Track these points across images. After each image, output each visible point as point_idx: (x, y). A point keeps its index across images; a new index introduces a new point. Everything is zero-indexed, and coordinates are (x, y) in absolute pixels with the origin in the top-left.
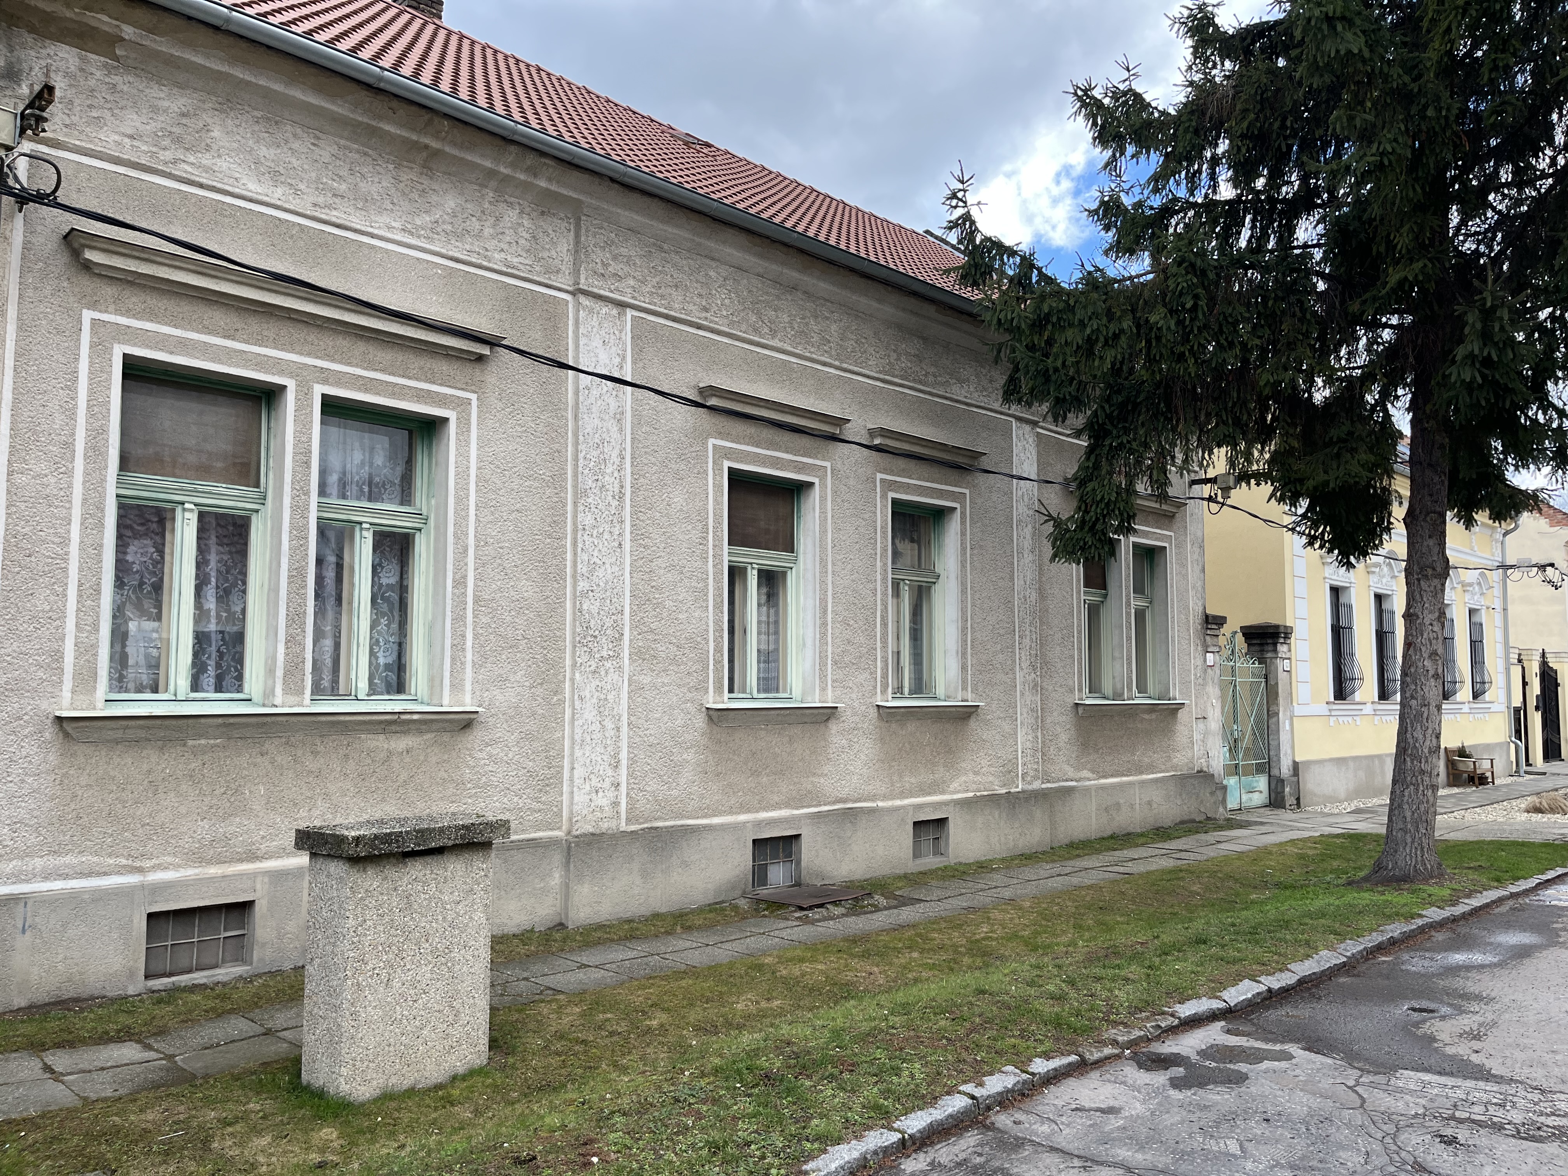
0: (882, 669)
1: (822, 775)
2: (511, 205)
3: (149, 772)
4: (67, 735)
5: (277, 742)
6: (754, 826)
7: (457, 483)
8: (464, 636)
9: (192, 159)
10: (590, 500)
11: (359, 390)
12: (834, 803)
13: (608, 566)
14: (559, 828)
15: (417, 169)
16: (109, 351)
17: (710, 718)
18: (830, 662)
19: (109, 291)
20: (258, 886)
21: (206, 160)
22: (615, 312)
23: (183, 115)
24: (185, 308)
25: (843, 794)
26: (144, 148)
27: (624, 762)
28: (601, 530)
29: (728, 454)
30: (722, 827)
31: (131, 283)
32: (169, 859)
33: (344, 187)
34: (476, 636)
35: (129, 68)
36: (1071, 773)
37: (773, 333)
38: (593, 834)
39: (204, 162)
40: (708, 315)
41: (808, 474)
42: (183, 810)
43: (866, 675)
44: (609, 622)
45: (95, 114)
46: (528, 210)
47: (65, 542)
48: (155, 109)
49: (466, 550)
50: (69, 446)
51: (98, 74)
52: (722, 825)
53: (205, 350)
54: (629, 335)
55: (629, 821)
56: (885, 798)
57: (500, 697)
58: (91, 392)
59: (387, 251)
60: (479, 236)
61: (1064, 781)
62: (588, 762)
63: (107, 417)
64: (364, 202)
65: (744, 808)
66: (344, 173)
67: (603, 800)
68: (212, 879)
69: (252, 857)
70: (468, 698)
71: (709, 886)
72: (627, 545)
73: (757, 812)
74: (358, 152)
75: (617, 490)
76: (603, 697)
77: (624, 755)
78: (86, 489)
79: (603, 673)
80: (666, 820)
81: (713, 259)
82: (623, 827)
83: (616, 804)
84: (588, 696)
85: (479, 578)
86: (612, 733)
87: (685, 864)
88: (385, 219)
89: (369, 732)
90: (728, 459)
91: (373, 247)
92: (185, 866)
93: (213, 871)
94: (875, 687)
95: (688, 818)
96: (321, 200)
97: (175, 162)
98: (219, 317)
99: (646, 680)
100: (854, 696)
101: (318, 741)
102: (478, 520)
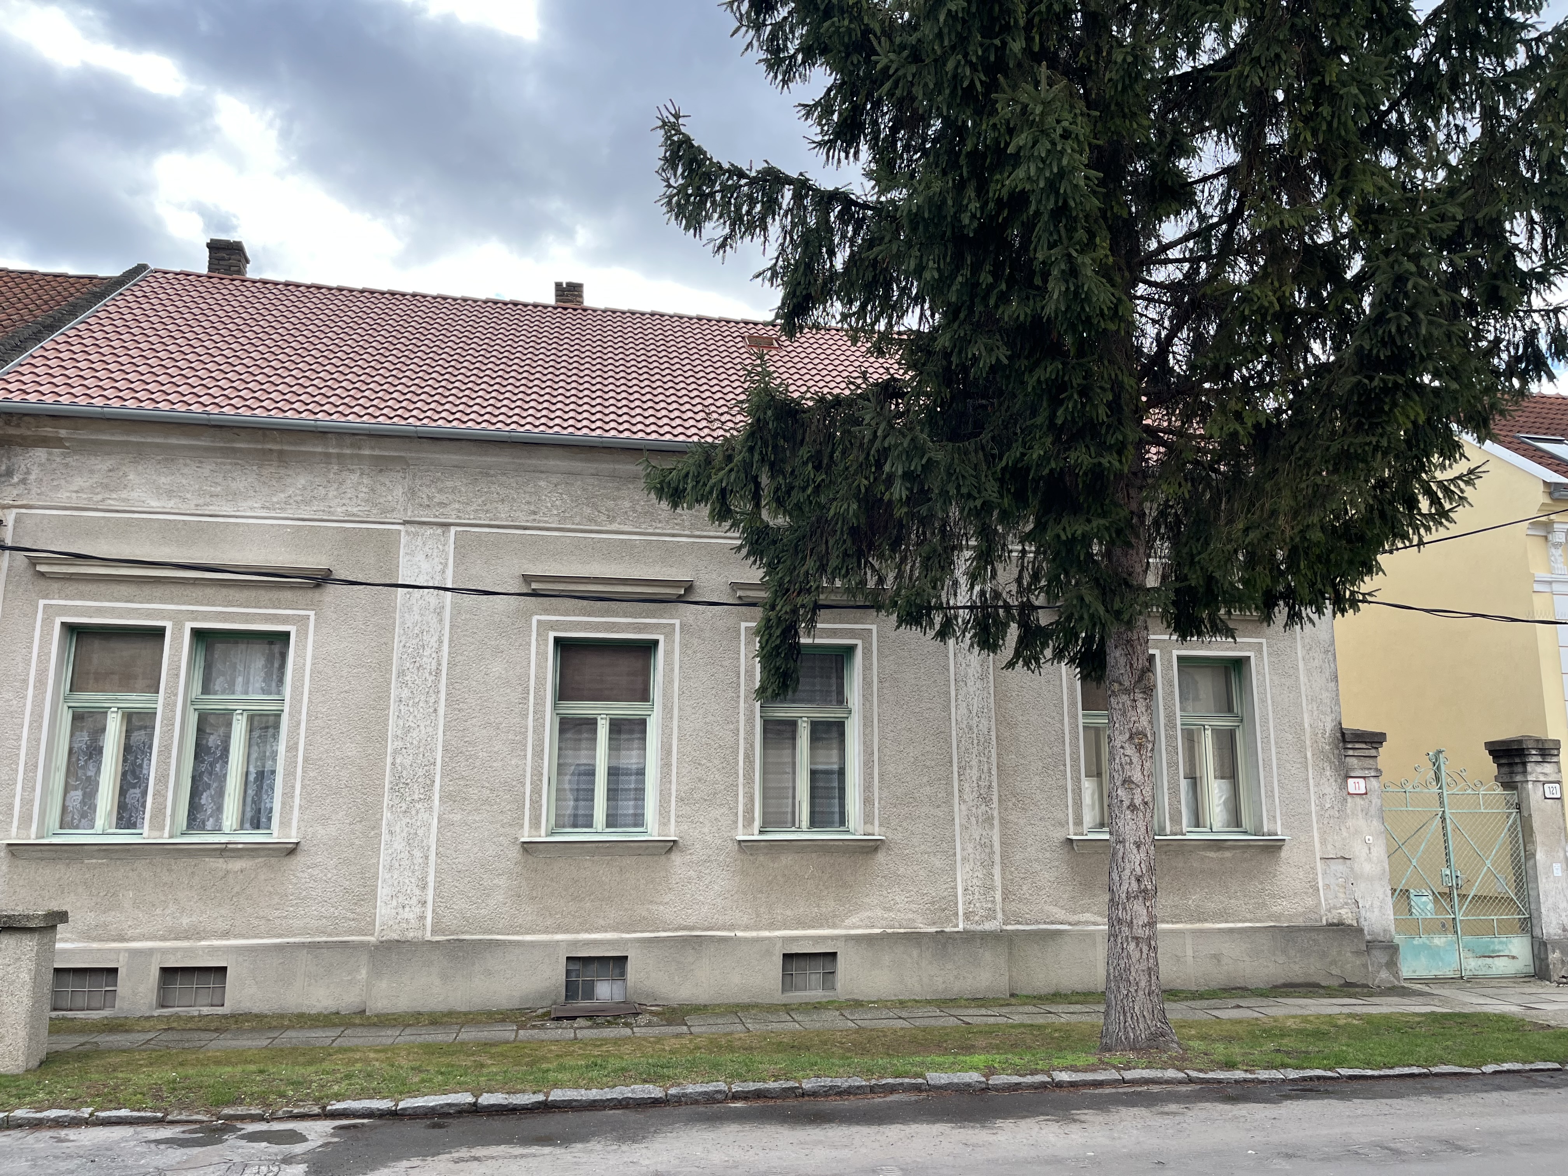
0: (745, 805)
1: (661, 903)
2: (352, 471)
3: (60, 879)
4: (13, 854)
5: (143, 862)
6: (568, 945)
7: (293, 677)
8: (293, 787)
9: (114, 496)
10: (408, 678)
11: (220, 621)
12: (676, 930)
13: (422, 728)
14: (372, 935)
15: (275, 464)
16: (53, 622)
17: (525, 850)
18: (673, 799)
19: (56, 586)
20: (121, 959)
21: (124, 494)
22: (439, 531)
23: (110, 471)
24: (103, 588)
25: (690, 922)
26: (85, 496)
27: (431, 885)
28: (417, 700)
29: (553, 626)
30: (532, 944)
31: (70, 579)
32: (69, 935)
33: (219, 489)
34: (303, 787)
35: (75, 452)
36: (1061, 914)
37: (612, 519)
38: (398, 941)
39: (123, 496)
40: (537, 517)
41: (652, 633)
42: (79, 904)
43: (725, 810)
44: (421, 772)
45: (55, 483)
46: (367, 471)
47: (19, 738)
48: (92, 472)
49: (299, 723)
50: (25, 681)
51: (58, 460)
52: (532, 942)
53: (112, 611)
54: (452, 546)
55: (434, 932)
56: (747, 928)
57: (323, 832)
58: (41, 647)
59: (248, 525)
60: (325, 498)
61: (1045, 923)
62: (396, 883)
63: (48, 661)
64: (233, 496)
65: (559, 929)
66: (220, 480)
67: (407, 914)
68: (91, 951)
69: (122, 939)
70: (294, 832)
71: (514, 993)
72: (441, 711)
73: (578, 933)
74: (231, 464)
75: (434, 667)
76: (412, 831)
77: (431, 879)
78: (33, 706)
79: (414, 812)
80: (473, 934)
81: (542, 472)
82: (428, 936)
83: (422, 918)
84: (398, 831)
85: (309, 744)
86: (421, 861)
87: (489, 973)
88: (250, 503)
89: (211, 856)
90: (555, 630)
91: (237, 524)
92: (79, 941)
93: (95, 945)
94: (736, 822)
95: (498, 934)
96: (201, 501)
97: (103, 500)
98: (124, 589)
99: (457, 817)
100: (706, 830)
101: (173, 861)
102: (310, 701)
